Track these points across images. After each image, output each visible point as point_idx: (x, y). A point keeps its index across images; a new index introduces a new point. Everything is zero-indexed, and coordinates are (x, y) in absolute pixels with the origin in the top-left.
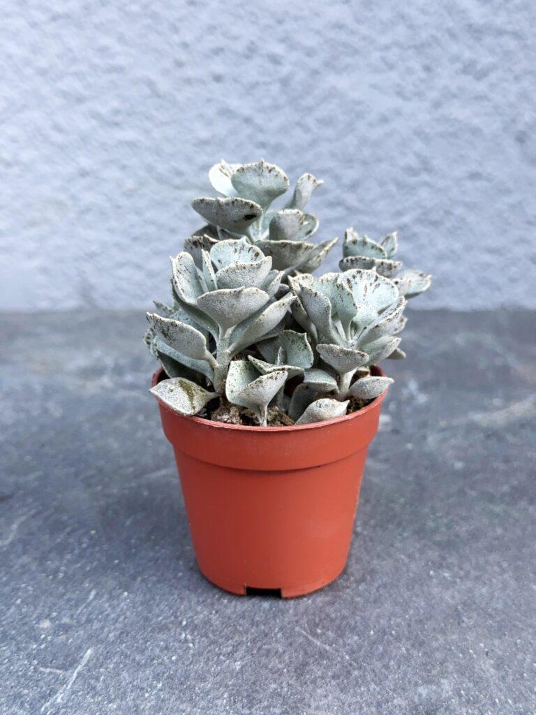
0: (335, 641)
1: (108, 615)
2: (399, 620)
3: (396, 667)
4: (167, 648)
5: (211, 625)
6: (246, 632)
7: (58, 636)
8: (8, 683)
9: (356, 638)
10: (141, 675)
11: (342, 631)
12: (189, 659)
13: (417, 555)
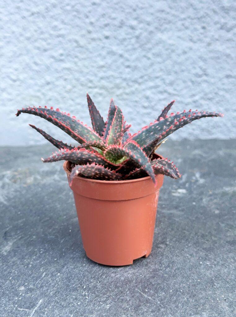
0: (154, 295)
1: (50, 284)
2: (184, 285)
3: (181, 307)
4: (76, 299)
5: (97, 288)
6: (113, 291)
7: (27, 294)
8: (4, 315)
9: (164, 293)
10: (63, 311)
11: (157, 290)
12: (86, 304)
13: (194, 254)
